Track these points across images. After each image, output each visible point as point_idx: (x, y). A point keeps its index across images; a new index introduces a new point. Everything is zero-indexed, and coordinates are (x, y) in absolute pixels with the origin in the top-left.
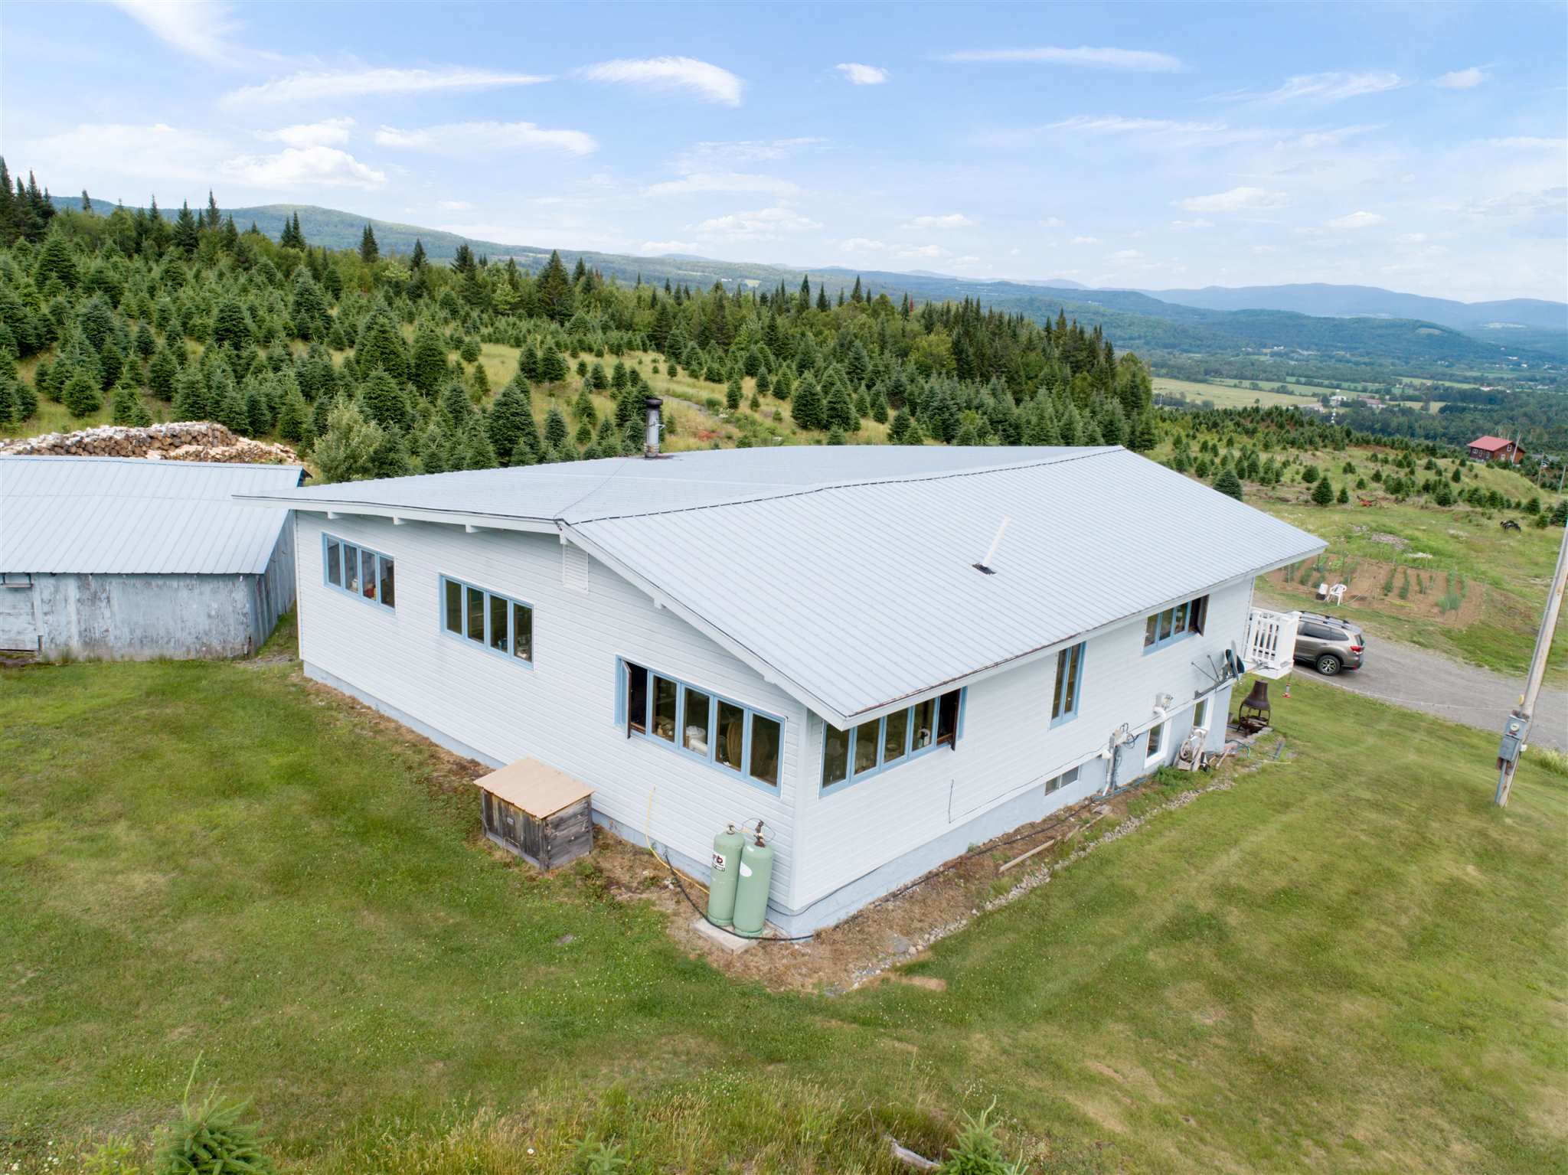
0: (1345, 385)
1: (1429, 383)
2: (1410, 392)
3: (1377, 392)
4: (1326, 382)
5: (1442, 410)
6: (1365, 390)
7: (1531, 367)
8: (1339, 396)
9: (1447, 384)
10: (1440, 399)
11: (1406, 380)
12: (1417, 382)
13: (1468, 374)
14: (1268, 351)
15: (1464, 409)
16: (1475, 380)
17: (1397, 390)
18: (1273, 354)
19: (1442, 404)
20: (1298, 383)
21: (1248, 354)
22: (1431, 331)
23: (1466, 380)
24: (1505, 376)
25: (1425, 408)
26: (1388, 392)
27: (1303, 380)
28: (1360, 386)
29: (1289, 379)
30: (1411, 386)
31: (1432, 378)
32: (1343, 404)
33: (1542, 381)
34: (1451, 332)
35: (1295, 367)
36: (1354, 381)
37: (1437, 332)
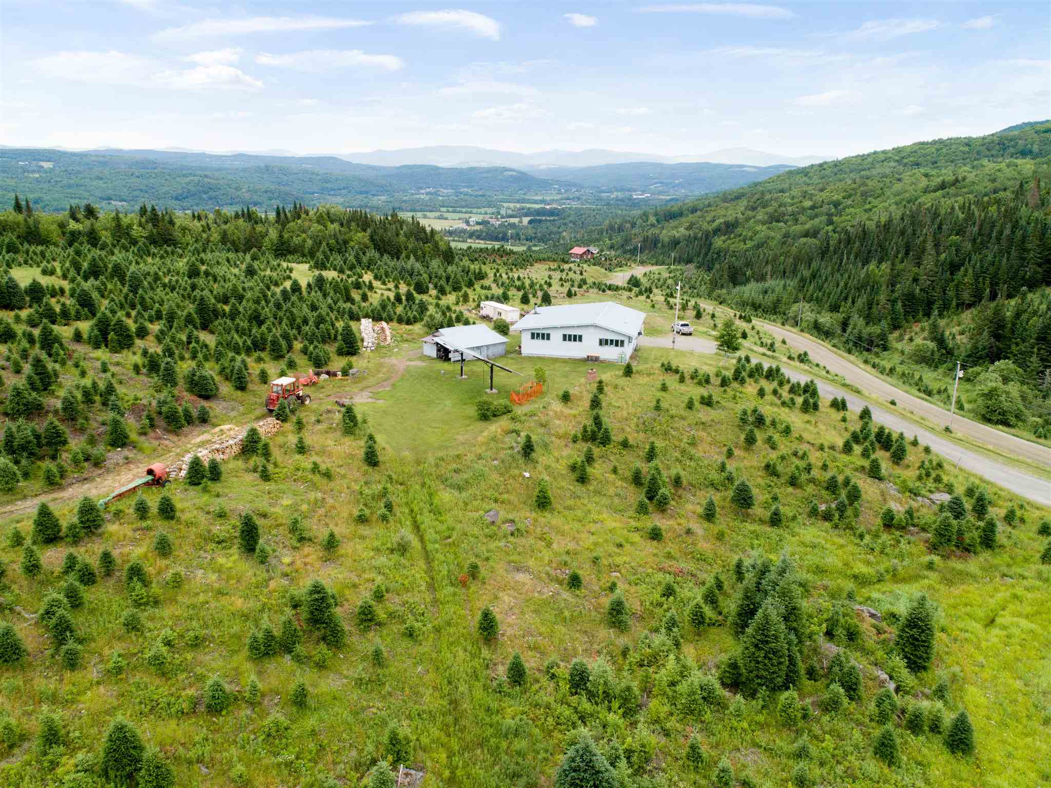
0: (475, 210)
1: (518, 205)
2: (510, 212)
3: (493, 214)
4: (464, 210)
5: (530, 222)
6: (486, 213)
7: (566, 191)
8: (474, 219)
9: (528, 206)
10: (526, 215)
11: (505, 205)
12: (512, 205)
13: (536, 198)
14: (423, 191)
15: (540, 221)
16: (542, 202)
17: (503, 212)
18: (427, 194)
19: (529, 218)
20: (448, 211)
21: (413, 194)
22: (511, 173)
23: (535, 202)
24: (556, 198)
25: (521, 222)
26: (499, 213)
27: (451, 209)
28: (483, 210)
29: (443, 209)
30: (509, 208)
31: (518, 202)
32: (478, 223)
33: (573, 199)
34: (522, 173)
35: (442, 201)
36: (478, 208)
37: (515, 173)
